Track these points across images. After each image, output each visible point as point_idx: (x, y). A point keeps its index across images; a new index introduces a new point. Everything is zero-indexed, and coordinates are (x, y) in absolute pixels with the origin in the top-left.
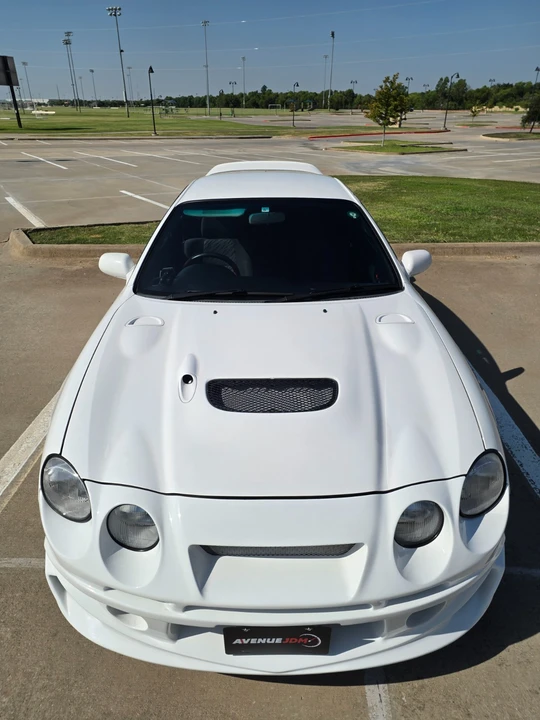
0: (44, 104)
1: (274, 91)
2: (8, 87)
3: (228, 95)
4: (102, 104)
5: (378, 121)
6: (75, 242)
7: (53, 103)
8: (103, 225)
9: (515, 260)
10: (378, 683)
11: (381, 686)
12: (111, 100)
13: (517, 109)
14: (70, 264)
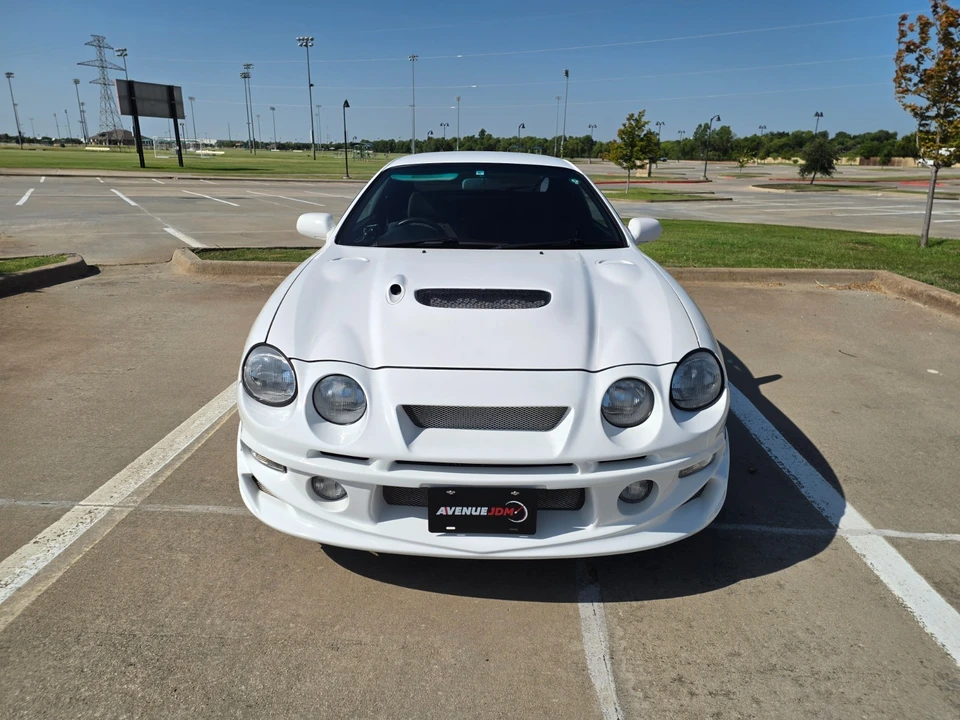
0: (211, 145)
1: (495, 136)
2: (172, 120)
3: (438, 140)
4: (282, 147)
5: (621, 164)
6: (253, 259)
7: (221, 144)
8: (285, 248)
9: (780, 287)
10: (592, 602)
11: (596, 604)
12: (294, 142)
13: (796, 162)
14: (246, 281)
